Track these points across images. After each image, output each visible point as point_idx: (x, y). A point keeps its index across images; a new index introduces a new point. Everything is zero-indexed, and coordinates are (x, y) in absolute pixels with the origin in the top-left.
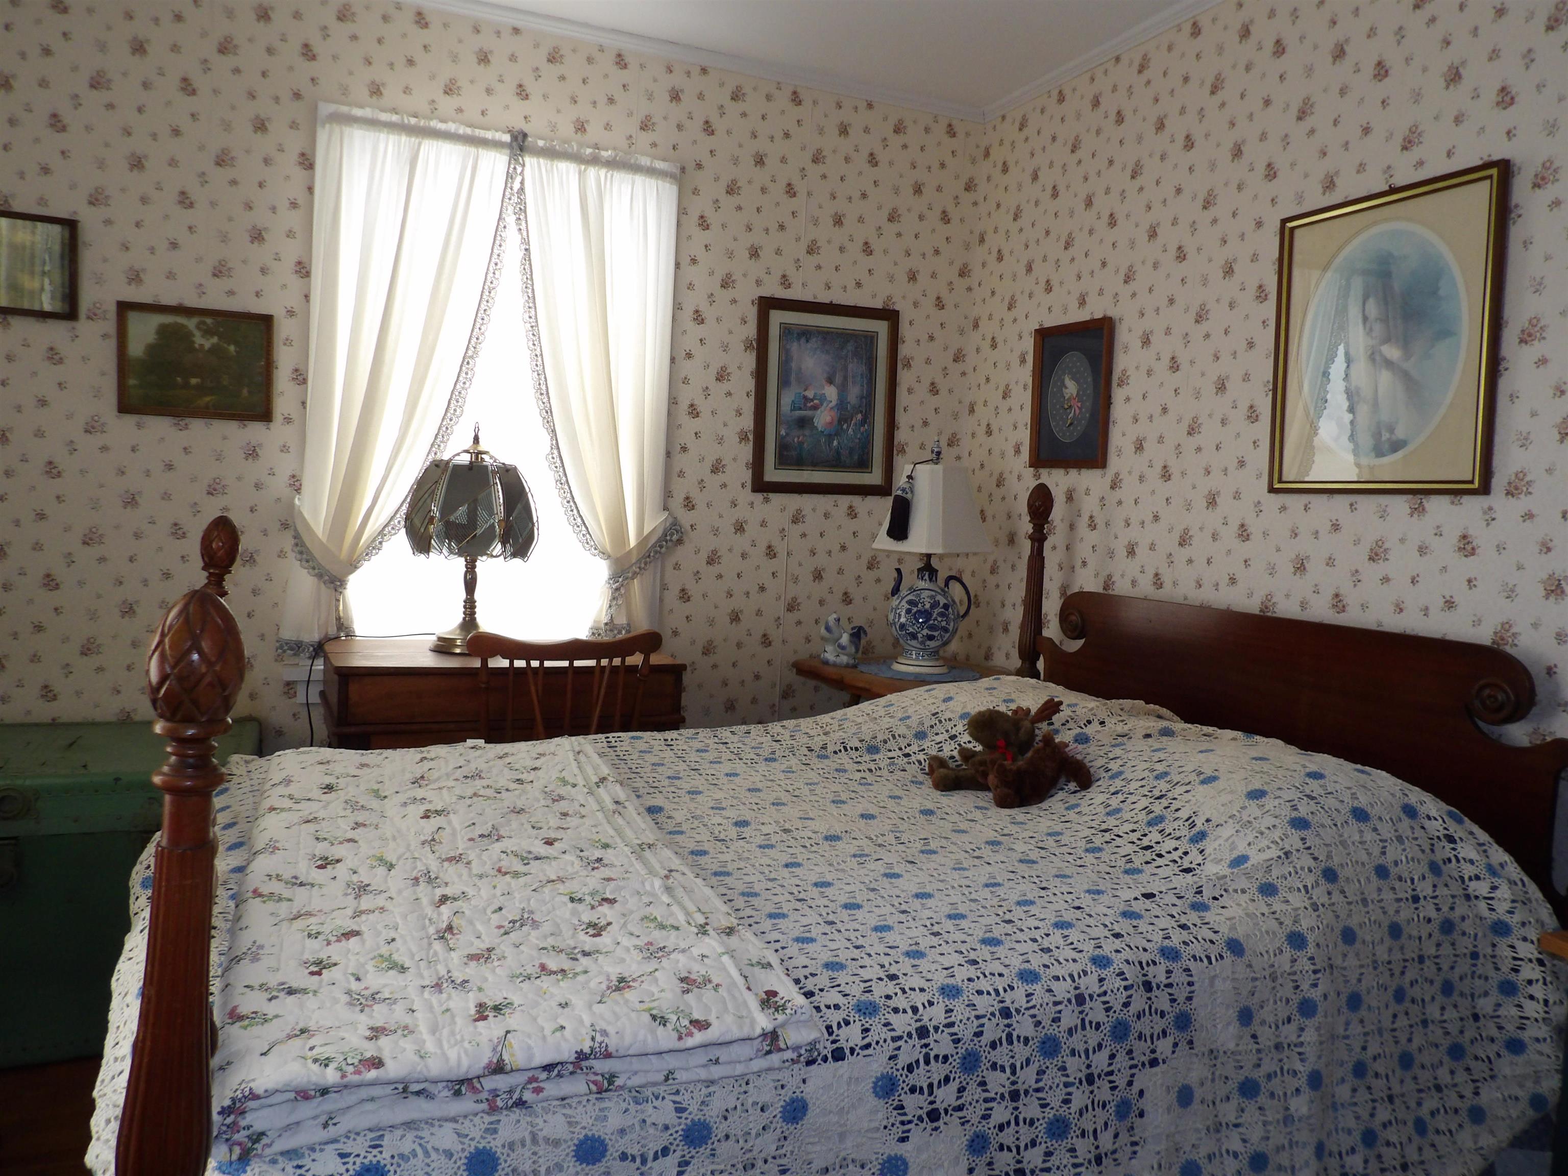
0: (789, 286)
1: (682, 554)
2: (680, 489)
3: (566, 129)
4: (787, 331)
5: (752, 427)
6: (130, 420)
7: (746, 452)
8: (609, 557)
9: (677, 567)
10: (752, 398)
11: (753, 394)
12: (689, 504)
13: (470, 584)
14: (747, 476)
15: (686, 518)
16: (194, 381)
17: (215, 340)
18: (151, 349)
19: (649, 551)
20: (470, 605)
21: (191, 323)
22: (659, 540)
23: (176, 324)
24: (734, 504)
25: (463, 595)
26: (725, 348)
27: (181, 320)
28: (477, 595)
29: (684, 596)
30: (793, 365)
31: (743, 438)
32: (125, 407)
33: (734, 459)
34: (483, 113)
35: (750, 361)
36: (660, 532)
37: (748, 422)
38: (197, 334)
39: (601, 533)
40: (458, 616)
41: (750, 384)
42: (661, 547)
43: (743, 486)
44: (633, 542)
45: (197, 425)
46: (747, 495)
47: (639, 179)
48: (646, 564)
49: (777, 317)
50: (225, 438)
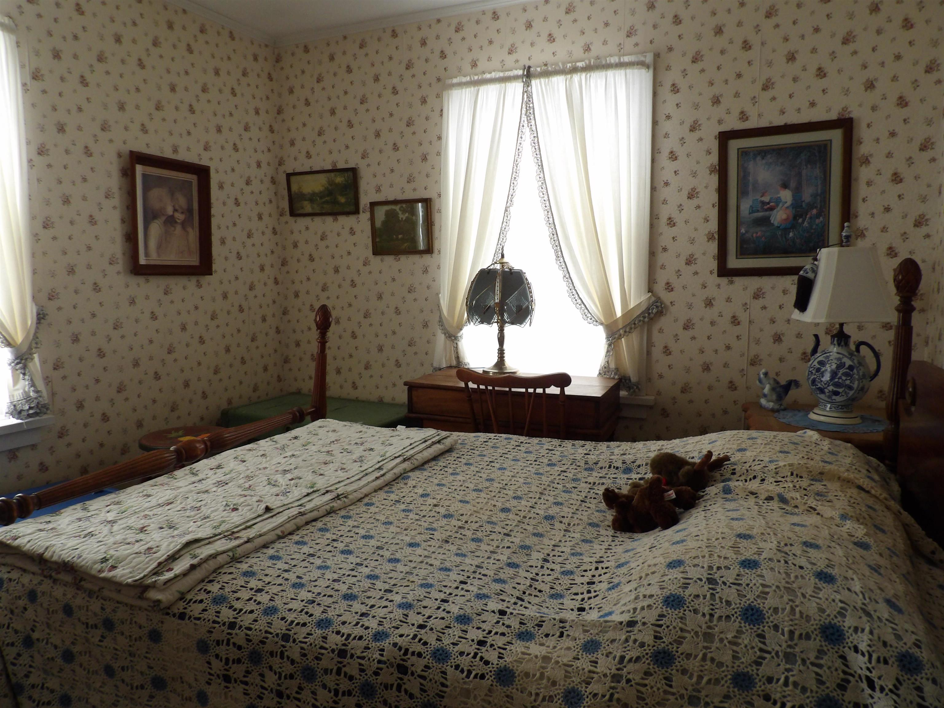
0: (747, 119)
1: (664, 322)
2: (662, 277)
3: (578, 52)
4: (743, 153)
5: (717, 230)
6: (379, 258)
7: (713, 248)
8: (602, 324)
9: (661, 331)
10: (717, 208)
11: (717, 204)
12: (669, 287)
13: (501, 340)
14: (714, 265)
15: (666, 297)
16: (400, 236)
17: (407, 215)
18: (384, 223)
19: (634, 320)
20: (501, 352)
21: (397, 208)
22: (643, 313)
23: (392, 209)
24: (704, 287)
25: (497, 346)
26: (694, 174)
27: (393, 207)
28: (505, 347)
29: (667, 351)
30: (751, 178)
31: (710, 237)
32: (375, 253)
33: (704, 254)
34: (529, 59)
35: (714, 180)
36: (644, 308)
37: (713, 226)
38: (400, 213)
39: (595, 308)
40: (494, 359)
41: (714, 198)
42: (644, 317)
43: (711, 272)
44: (619, 313)
45: (403, 258)
46: (714, 279)
47: (610, 73)
48: (631, 329)
49: (734, 145)
50: (414, 264)
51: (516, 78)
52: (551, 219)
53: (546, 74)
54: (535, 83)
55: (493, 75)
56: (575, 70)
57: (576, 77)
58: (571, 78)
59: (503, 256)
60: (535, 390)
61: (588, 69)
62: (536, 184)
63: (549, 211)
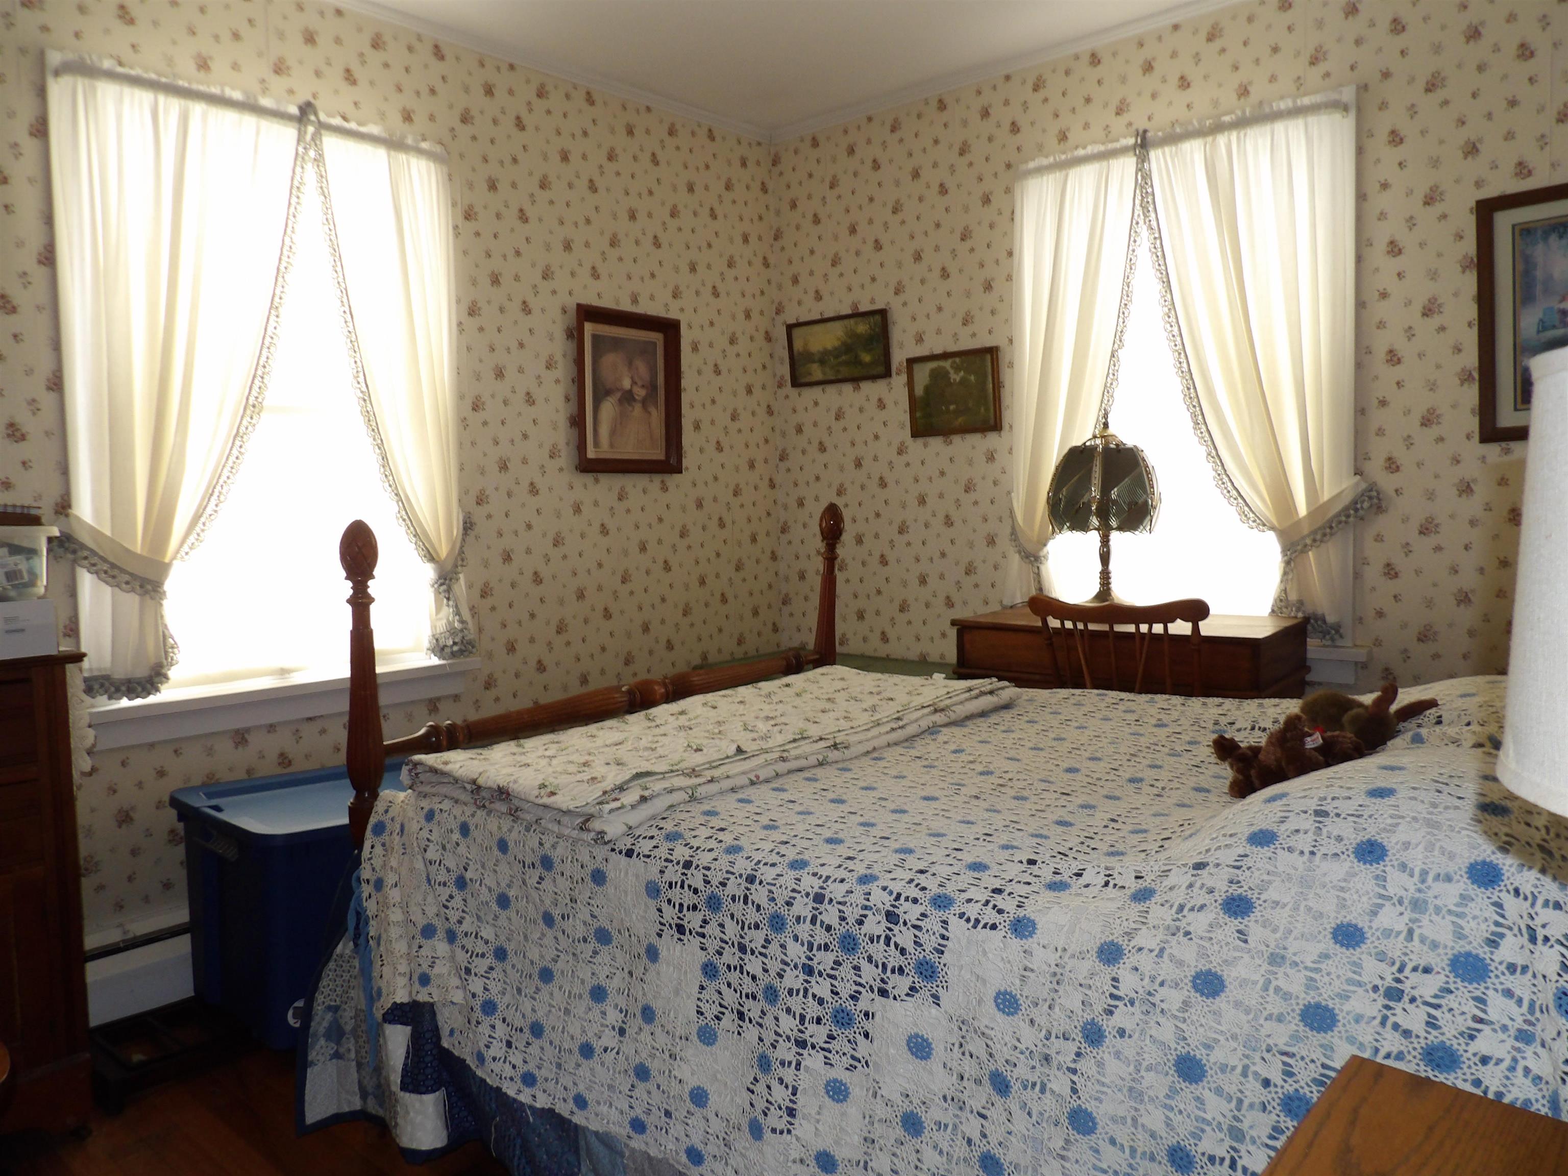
0: (1530, 173)
1: (1381, 524)
2: (1379, 450)
3: (1228, 97)
4: (1524, 232)
5: (1477, 365)
6: (920, 441)
7: (1471, 395)
8: (1272, 528)
9: (1379, 538)
10: (1475, 329)
11: (1476, 323)
12: (1392, 465)
13: (1105, 558)
14: (1474, 424)
15: (1387, 482)
16: (952, 407)
17: (962, 373)
18: (927, 389)
19: (1330, 521)
20: (1105, 576)
21: (947, 364)
22: (1346, 509)
23: (939, 367)
24: (1456, 461)
25: (1099, 567)
26: (1433, 275)
27: (942, 363)
28: (1112, 567)
29: (1391, 572)
30: (1539, 274)
31: (1465, 378)
32: (915, 434)
33: (1454, 406)
35: (1470, 283)
36: (1346, 500)
37: (1471, 358)
38: (952, 371)
39: (1261, 504)
40: (1095, 588)
41: (1472, 311)
42: (1348, 516)
43: (1468, 437)
44: (1302, 510)
45: (956, 439)
46: (1475, 449)
47: (1279, 127)
48: (1325, 535)
49: (1504, 221)
50: (974, 448)
51: (1124, 151)
52: (1185, 365)
53: (1173, 138)
54: (1156, 156)
55: (1090, 150)
56: (1218, 128)
57: (1222, 140)
58: (1214, 140)
59: (1106, 425)
60: (1150, 628)
61: (1241, 123)
62: (1158, 312)
63: (1182, 352)
